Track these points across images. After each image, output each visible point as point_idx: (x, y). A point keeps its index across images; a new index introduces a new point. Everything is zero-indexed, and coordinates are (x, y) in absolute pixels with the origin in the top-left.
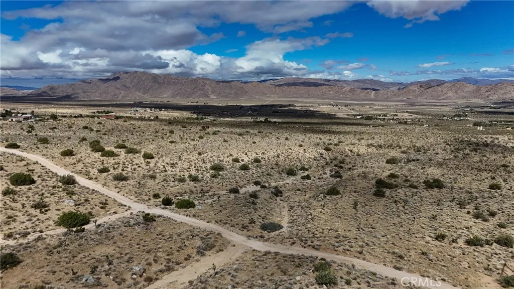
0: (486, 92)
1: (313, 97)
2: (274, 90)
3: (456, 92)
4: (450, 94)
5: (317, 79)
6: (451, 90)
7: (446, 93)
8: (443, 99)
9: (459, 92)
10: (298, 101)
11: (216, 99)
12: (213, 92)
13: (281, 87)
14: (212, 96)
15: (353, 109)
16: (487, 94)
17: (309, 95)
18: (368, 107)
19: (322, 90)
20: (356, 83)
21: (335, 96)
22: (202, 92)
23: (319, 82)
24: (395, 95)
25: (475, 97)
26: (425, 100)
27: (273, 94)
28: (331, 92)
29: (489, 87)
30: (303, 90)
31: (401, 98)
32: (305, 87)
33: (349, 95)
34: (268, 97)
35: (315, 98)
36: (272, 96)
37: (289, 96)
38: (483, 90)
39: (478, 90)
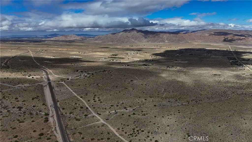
10: (210, 45)
11: (168, 43)
12: (167, 39)
14: (166, 42)
22: (162, 39)
23: (227, 32)
36: (198, 41)
37: (208, 41)
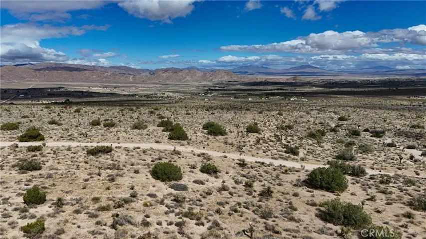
0: (210, 76)
1: (77, 81)
2: (34, 74)
3: (192, 77)
4: (188, 78)
5: (76, 65)
6: (188, 75)
7: (185, 78)
8: (184, 82)
9: (193, 76)
13: (42, 72)
15: (123, 90)
16: (211, 78)
17: (73, 79)
18: (134, 88)
19: (86, 74)
20: (113, 69)
21: (98, 80)
23: (79, 67)
24: (149, 79)
25: (204, 80)
26: (172, 83)
27: (33, 78)
28: (94, 76)
29: (211, 73)
30: (66, 74)
31: (154, 81)
32: (68, 72)
33: (110, 79)
34: (28, 81)
35: (80, 81)
36: (33, 80)
37: (52, 80)
38: (208, 75)
39: (205, 75)
